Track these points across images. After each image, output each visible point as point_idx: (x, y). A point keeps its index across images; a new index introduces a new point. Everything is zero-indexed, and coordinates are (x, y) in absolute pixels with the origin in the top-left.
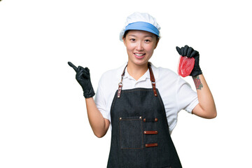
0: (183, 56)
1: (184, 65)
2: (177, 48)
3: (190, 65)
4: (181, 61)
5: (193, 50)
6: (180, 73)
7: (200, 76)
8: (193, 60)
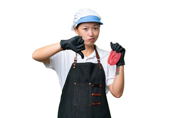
0: (113, 50)
1: (112, 57)
2: (111, 43)
3: (117, 58)
4: (111, 53)
5: (121, 47)
6: (109, 62)
7: (121, 66)
8: (120, 54)
